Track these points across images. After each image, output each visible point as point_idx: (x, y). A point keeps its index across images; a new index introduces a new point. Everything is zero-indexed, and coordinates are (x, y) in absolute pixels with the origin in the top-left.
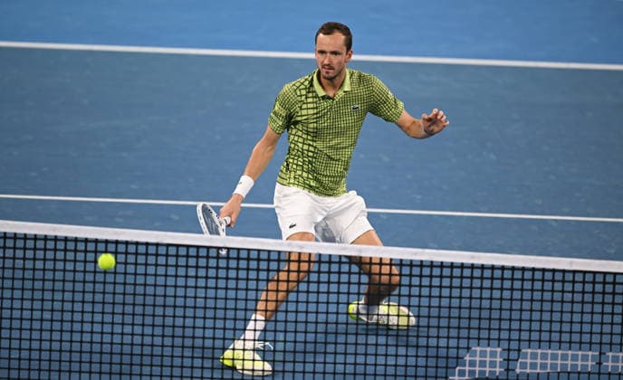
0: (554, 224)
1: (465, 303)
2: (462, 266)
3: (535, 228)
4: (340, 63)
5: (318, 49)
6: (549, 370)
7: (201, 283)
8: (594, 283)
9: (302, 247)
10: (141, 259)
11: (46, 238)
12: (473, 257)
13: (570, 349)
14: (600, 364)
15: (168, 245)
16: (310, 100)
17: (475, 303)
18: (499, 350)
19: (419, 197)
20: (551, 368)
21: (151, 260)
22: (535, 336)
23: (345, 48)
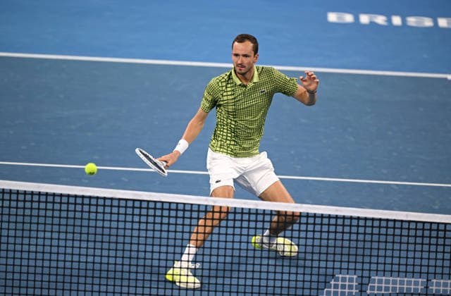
0: (395, 187)
1: (331, 243)
2: (329, 217)
3: (382, 190)
4: (249, 63)
5: (234, 52)
6: (390, 292)
7: (143, 226)
8: (423, 229)
9: (215, 202)
10: (100, 209)
11: (32, 193)
12: (337, 210)
13: (406, 277)
14: (427, 287)
15: (120, 199)
16: (229, 89)
17: (339, 243)
18: (355, 277)
19: (299, 167)
20: (392, 291)
21: (108, 210)
22: (381, 267)
23: (253, 53)
